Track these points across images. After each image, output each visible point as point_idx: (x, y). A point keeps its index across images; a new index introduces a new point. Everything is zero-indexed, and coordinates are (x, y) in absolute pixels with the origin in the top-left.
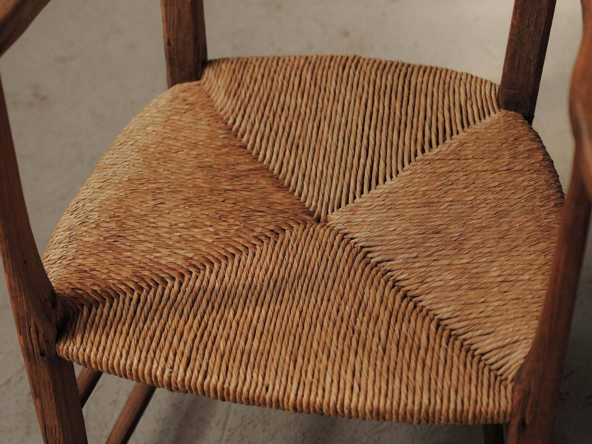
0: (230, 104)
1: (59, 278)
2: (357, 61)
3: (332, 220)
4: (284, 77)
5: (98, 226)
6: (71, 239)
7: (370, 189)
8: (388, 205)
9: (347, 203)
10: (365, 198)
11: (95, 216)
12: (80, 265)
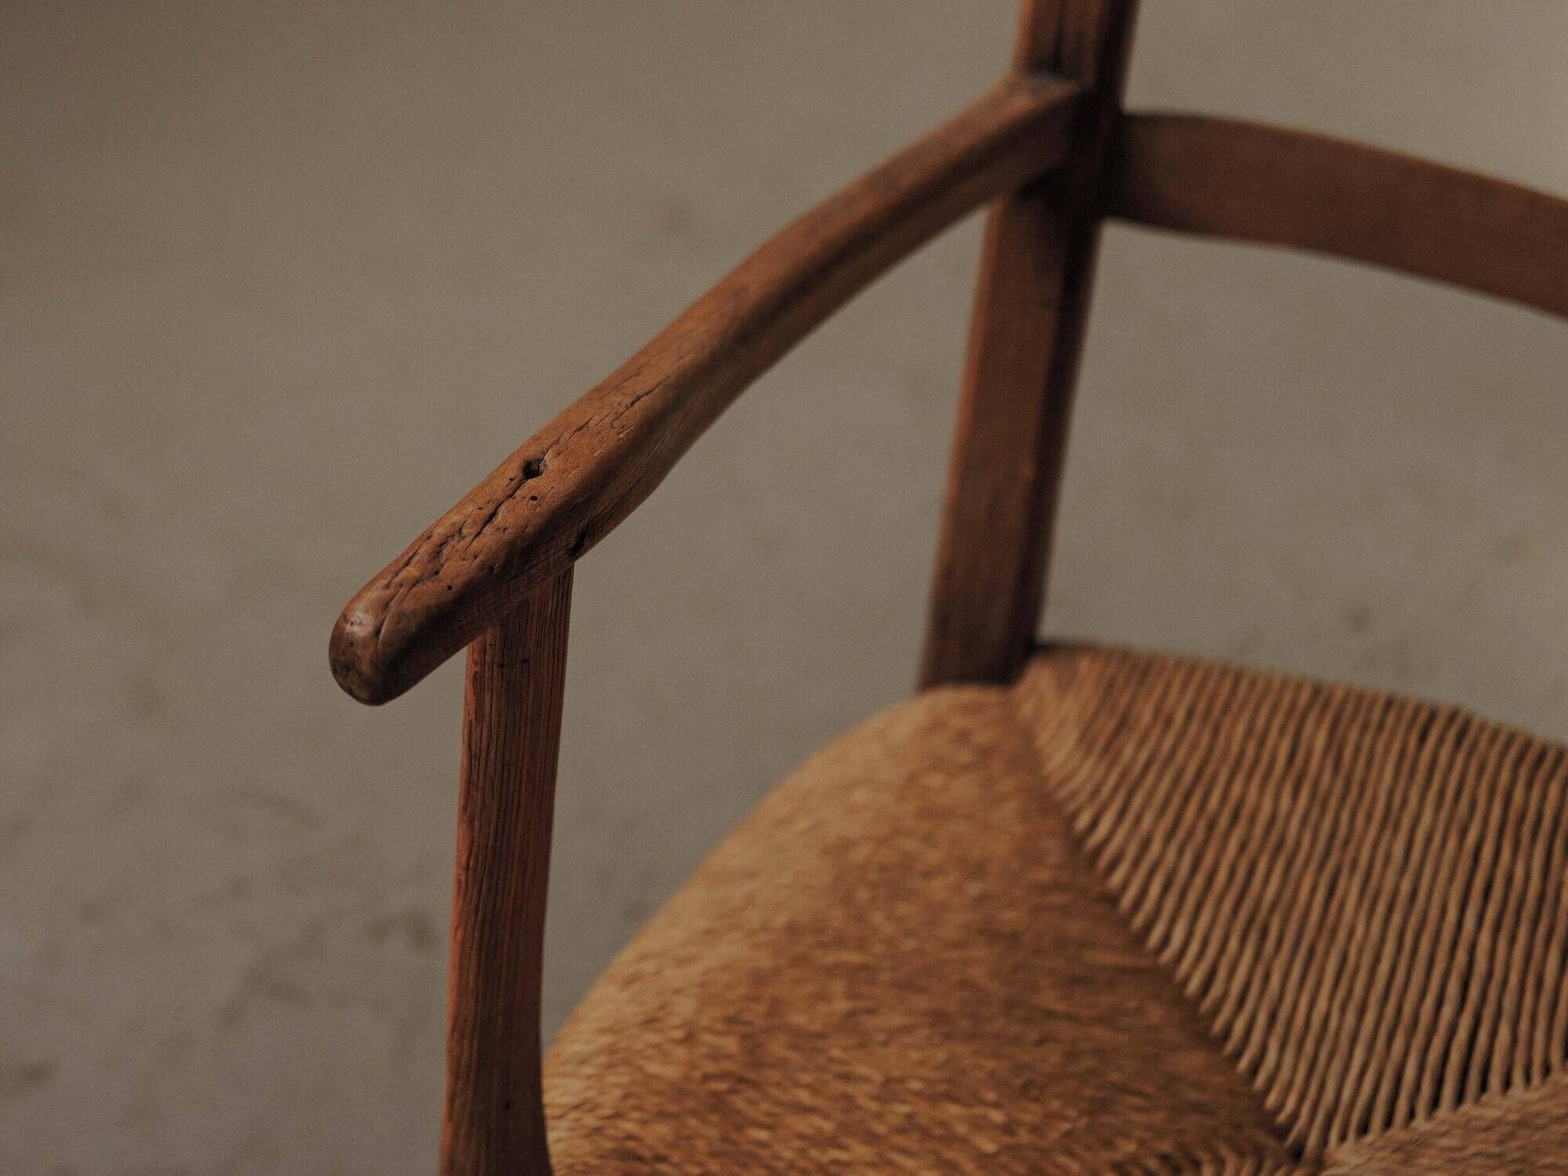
0: (1087, 771)
1: (569, 1161)
2: (1462, 726)
3: (1337, 1164)
4: (1249, 731)
5: (689, 1039)
6: (616, 1057)
7: (1459, 1099)
8: (1514, 1161)
9: (1388, 1123)
10: (1443, 1122)
11: (685, 1007)
12: (630, 1137)
